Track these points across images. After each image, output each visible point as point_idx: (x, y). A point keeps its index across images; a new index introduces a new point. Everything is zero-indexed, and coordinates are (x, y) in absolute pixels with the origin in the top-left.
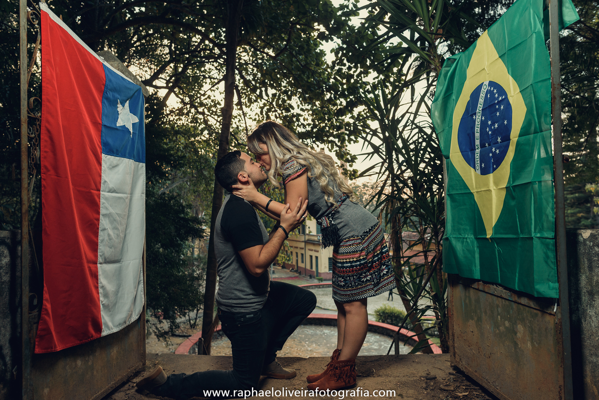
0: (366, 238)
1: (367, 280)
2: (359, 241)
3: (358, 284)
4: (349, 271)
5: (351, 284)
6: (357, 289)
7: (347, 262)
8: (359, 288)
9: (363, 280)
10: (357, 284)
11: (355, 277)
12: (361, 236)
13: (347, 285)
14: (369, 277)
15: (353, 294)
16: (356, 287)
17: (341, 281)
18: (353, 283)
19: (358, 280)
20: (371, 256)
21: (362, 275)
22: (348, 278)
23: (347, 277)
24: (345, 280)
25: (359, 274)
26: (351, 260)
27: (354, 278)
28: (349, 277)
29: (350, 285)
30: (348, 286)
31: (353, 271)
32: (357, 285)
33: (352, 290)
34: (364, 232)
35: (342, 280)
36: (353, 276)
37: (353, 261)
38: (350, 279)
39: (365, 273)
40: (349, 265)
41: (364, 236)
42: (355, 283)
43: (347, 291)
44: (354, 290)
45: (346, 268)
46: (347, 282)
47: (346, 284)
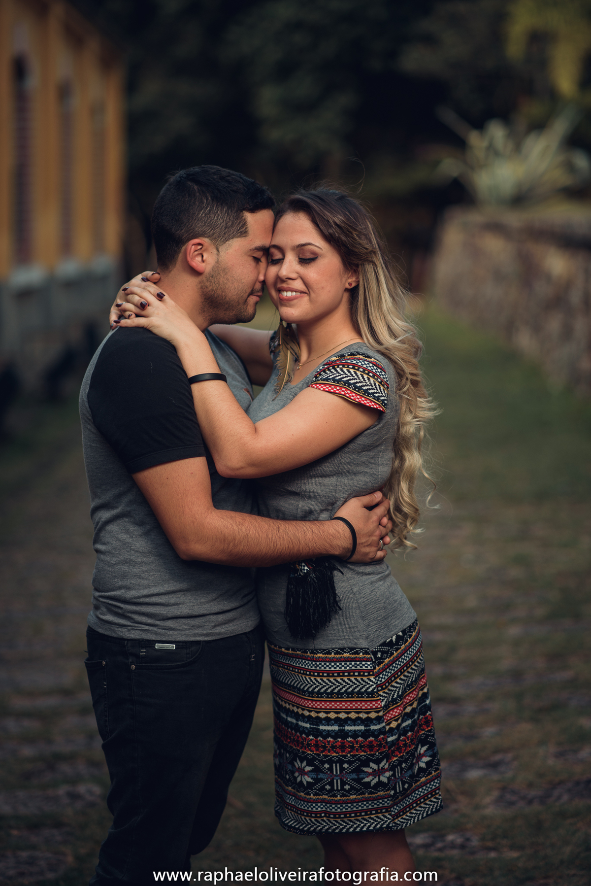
0: (387, 661)
1: (380, 783)
2: (369, 666)
3: (352, 788)
4: (333, 747)
5: (331, 784)
6: (346, 802)
7: (328, 721)
8: (352, 802)
9: (367, 780)
10: (347, 787)
11: (346, 766)
12: (375, 653)
13: (318, 786)
14: (388, 774)
15: (330, 813)
16: (342, 796)
17: (302, 772)
18: (337, 784)
19: (354, 776)
20: (396, 712)
21: (368, 766)
22: (327, 766)
23: (323, 763)
24: (317, 770)
25: (359, 759)
26: (343, 716)
27: (342, 769)
28: (330, 762)
29: (328, 787)
30: (322, 789)
31: (343, 747)
32: (348, 791)
33: (330, 803)
34: (384, 644)
35: (308, 769)
36: (341, 762)
37: (348, 719)
38: (331, 769)
39: (378, 762)
40: (336, 728)
41: (383, 653)
42: (343, 783)
43: (316, 802)
44: (336, 803)
45: (325, 737)
46: (321, 776)
47: (317, 780)
